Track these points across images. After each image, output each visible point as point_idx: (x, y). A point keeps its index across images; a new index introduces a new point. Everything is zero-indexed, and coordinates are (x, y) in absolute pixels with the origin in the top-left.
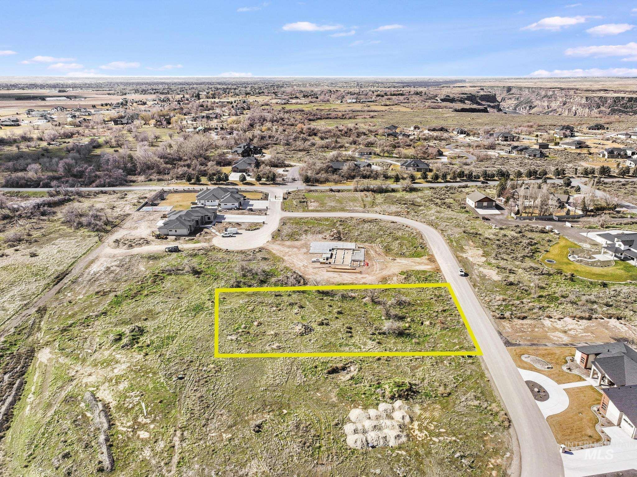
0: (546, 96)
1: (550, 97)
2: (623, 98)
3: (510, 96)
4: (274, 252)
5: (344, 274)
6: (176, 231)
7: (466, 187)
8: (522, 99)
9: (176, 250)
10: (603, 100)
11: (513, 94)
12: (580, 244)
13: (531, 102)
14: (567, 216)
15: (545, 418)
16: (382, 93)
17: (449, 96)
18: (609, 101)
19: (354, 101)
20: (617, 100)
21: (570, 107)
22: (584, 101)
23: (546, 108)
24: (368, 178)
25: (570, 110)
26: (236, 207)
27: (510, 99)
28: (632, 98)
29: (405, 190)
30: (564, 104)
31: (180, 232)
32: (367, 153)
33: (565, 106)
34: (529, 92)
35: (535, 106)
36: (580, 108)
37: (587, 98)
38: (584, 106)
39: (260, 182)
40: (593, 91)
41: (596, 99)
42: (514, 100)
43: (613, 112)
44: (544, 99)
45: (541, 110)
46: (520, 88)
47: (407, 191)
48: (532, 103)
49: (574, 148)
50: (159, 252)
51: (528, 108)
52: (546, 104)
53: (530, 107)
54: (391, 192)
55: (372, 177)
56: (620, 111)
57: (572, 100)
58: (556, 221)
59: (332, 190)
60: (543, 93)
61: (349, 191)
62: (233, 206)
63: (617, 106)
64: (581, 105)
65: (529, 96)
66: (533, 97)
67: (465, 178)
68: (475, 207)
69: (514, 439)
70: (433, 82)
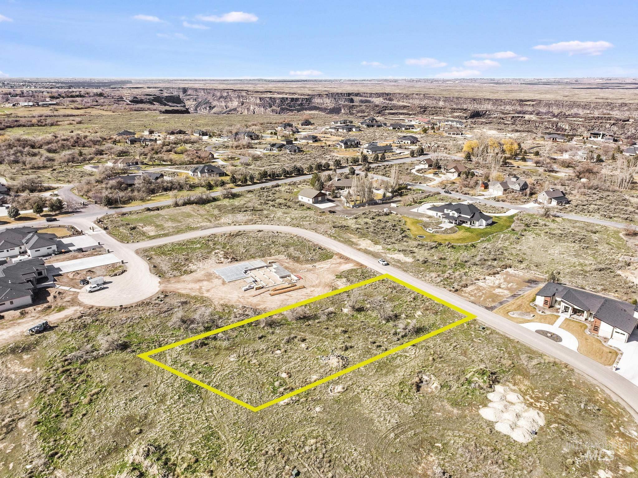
0: (221, 97)
1: (225, 98)
2: (287, 98)
3: (188, 97)
4: (183, 292)
5: (290, 293)
6: (12, 303)
7: (278, 186)
8: (200, 100)
9: (46, 328)
10: (273, 100)
11: (189, 95)
12: (419, 219)
13: (208, 102)
14: (385, 199)
15: (577, 351)
16: (56, 95)
17: (136, 98)
18: (277, 101)
19: (31, 104)
20: (283, 100)
21: (248, 107)
22: (258, 101)
23: (225, 108)
24: (171, 190)
25: (248, 109)
26: (54, 251)
27: (188, 100)
28: (293, 98)
29: (226, 197)
30: (242, 104)
31: (18, 302)
32: (133, 163)
33: (244, 106)
34: (205, 93)
35: (214, 107)
36: (256, 107)
37: (260, 98)
38: (259, 106)
39: (41, 214)
40: (261, 92)
41: (268, 99)
42: (192, 100)
43: (283, 110)
44: (221, 100)
45: (220, 110)
46: (196, 90)
47: (229, 198)
48: (210, 103)
49: (312, 142)
50: (18, 339)
51: (208, 108)
52: (223, 104)
53: (210, 107)
54: (213, 201)
55: (175, 189)
56: (287, 109)
57: (248, 101)
58: (380, 204)
59: (148, 210)
60: (218, 94)
61: (169, 207)
62: (50, 251)
63: (284, 105)
64: (257, 105)
65: (205, 97)
66: (210, 98)
67: (269, 178)
68: (313, 203)
69: (585, 375)
70: (98, 83)
